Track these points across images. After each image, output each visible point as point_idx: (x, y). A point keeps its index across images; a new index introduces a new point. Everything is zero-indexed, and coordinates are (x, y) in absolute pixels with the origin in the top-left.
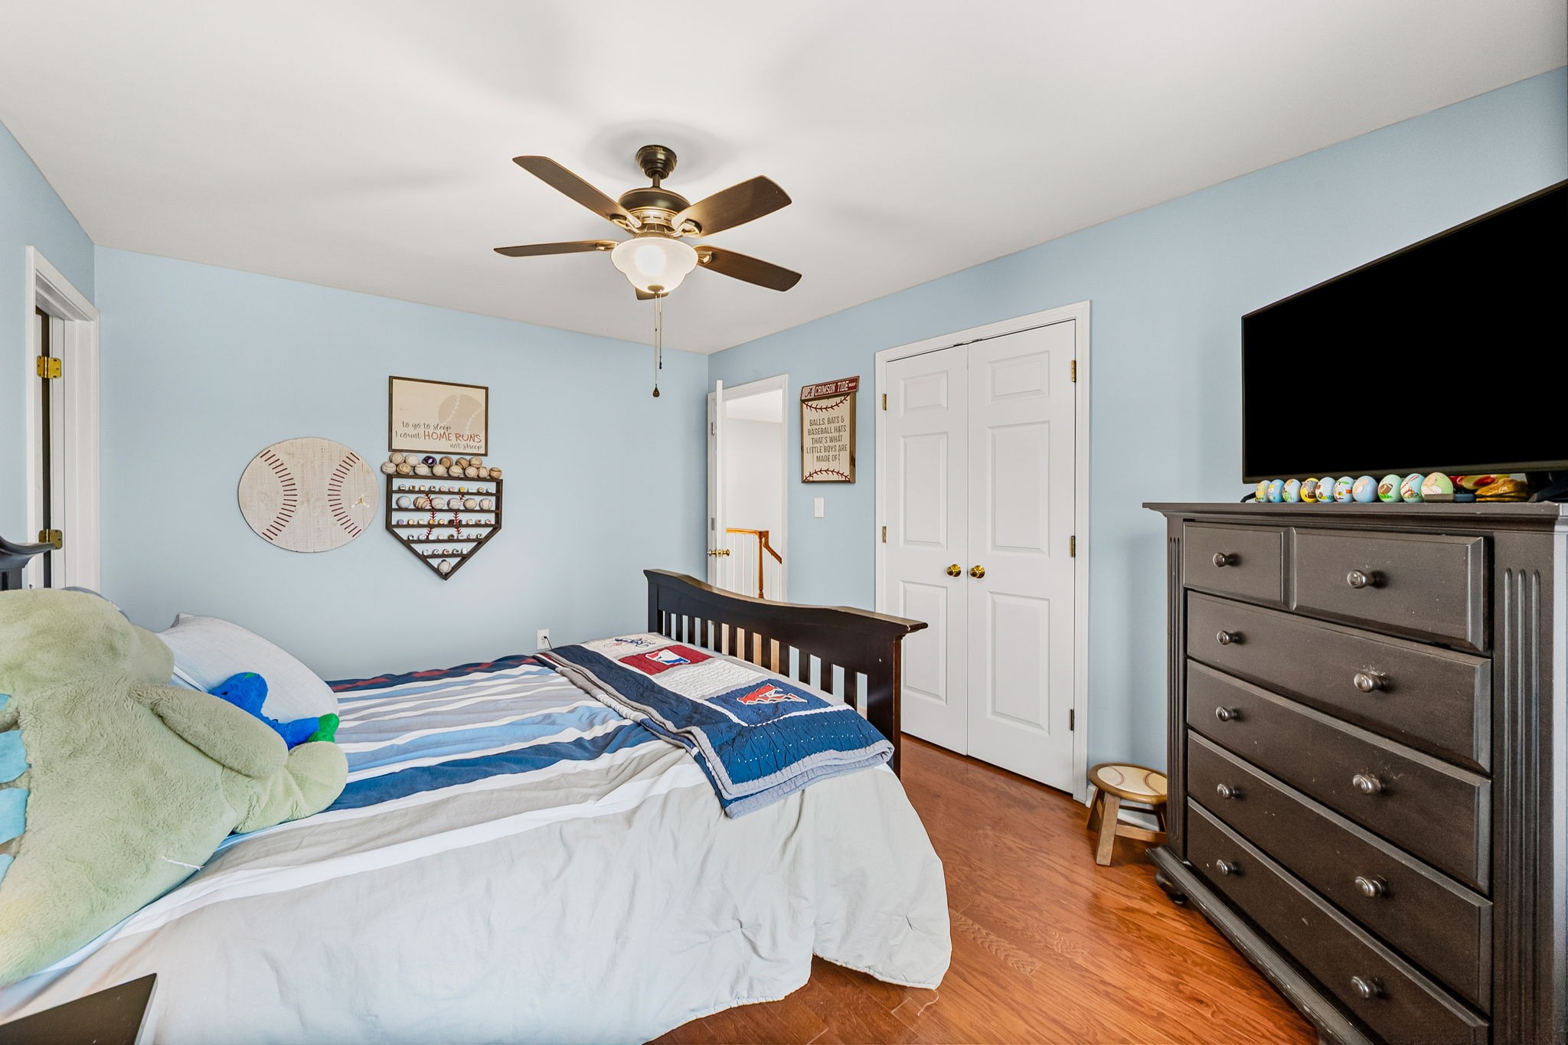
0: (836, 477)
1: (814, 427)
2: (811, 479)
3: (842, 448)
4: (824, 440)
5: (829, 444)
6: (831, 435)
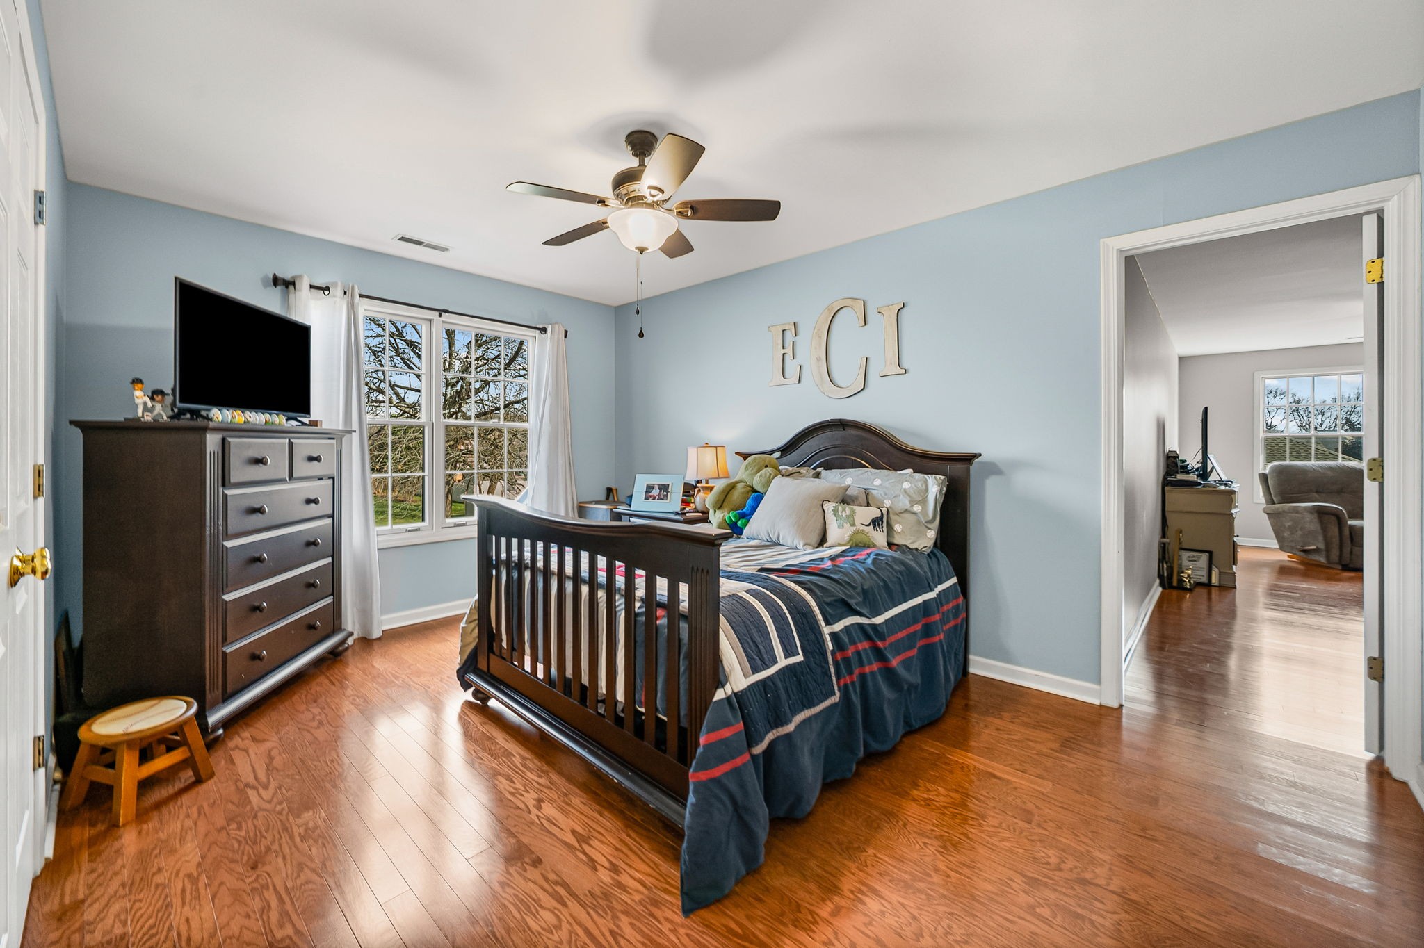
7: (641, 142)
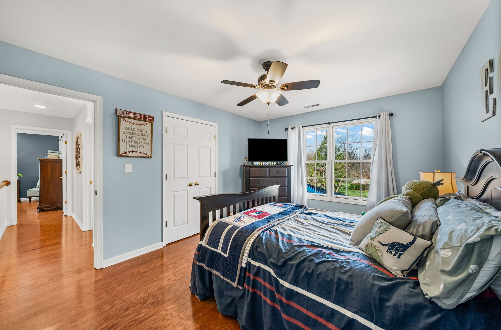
0: (142, 155)
1: (128, 131)
2: (125, 155)
3: (147, 143)
4: (134, 138)
5: (137, 140)
6: (139, 136)
7: (267, 66)
